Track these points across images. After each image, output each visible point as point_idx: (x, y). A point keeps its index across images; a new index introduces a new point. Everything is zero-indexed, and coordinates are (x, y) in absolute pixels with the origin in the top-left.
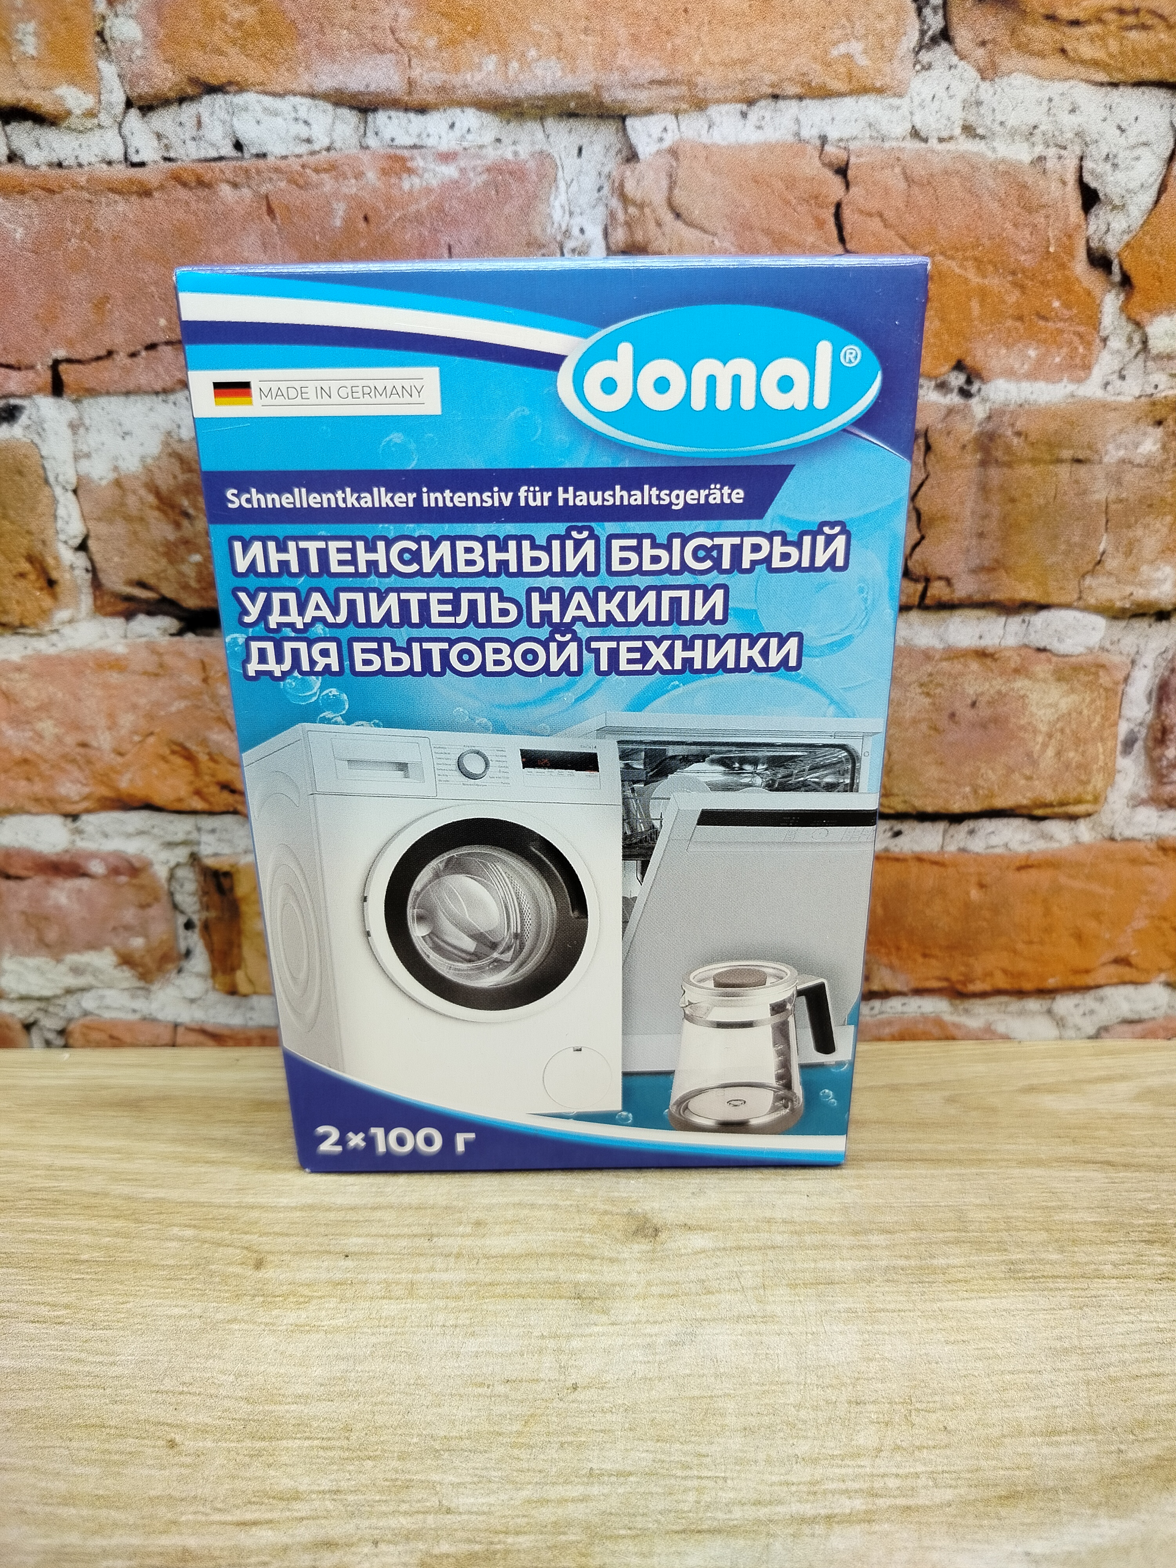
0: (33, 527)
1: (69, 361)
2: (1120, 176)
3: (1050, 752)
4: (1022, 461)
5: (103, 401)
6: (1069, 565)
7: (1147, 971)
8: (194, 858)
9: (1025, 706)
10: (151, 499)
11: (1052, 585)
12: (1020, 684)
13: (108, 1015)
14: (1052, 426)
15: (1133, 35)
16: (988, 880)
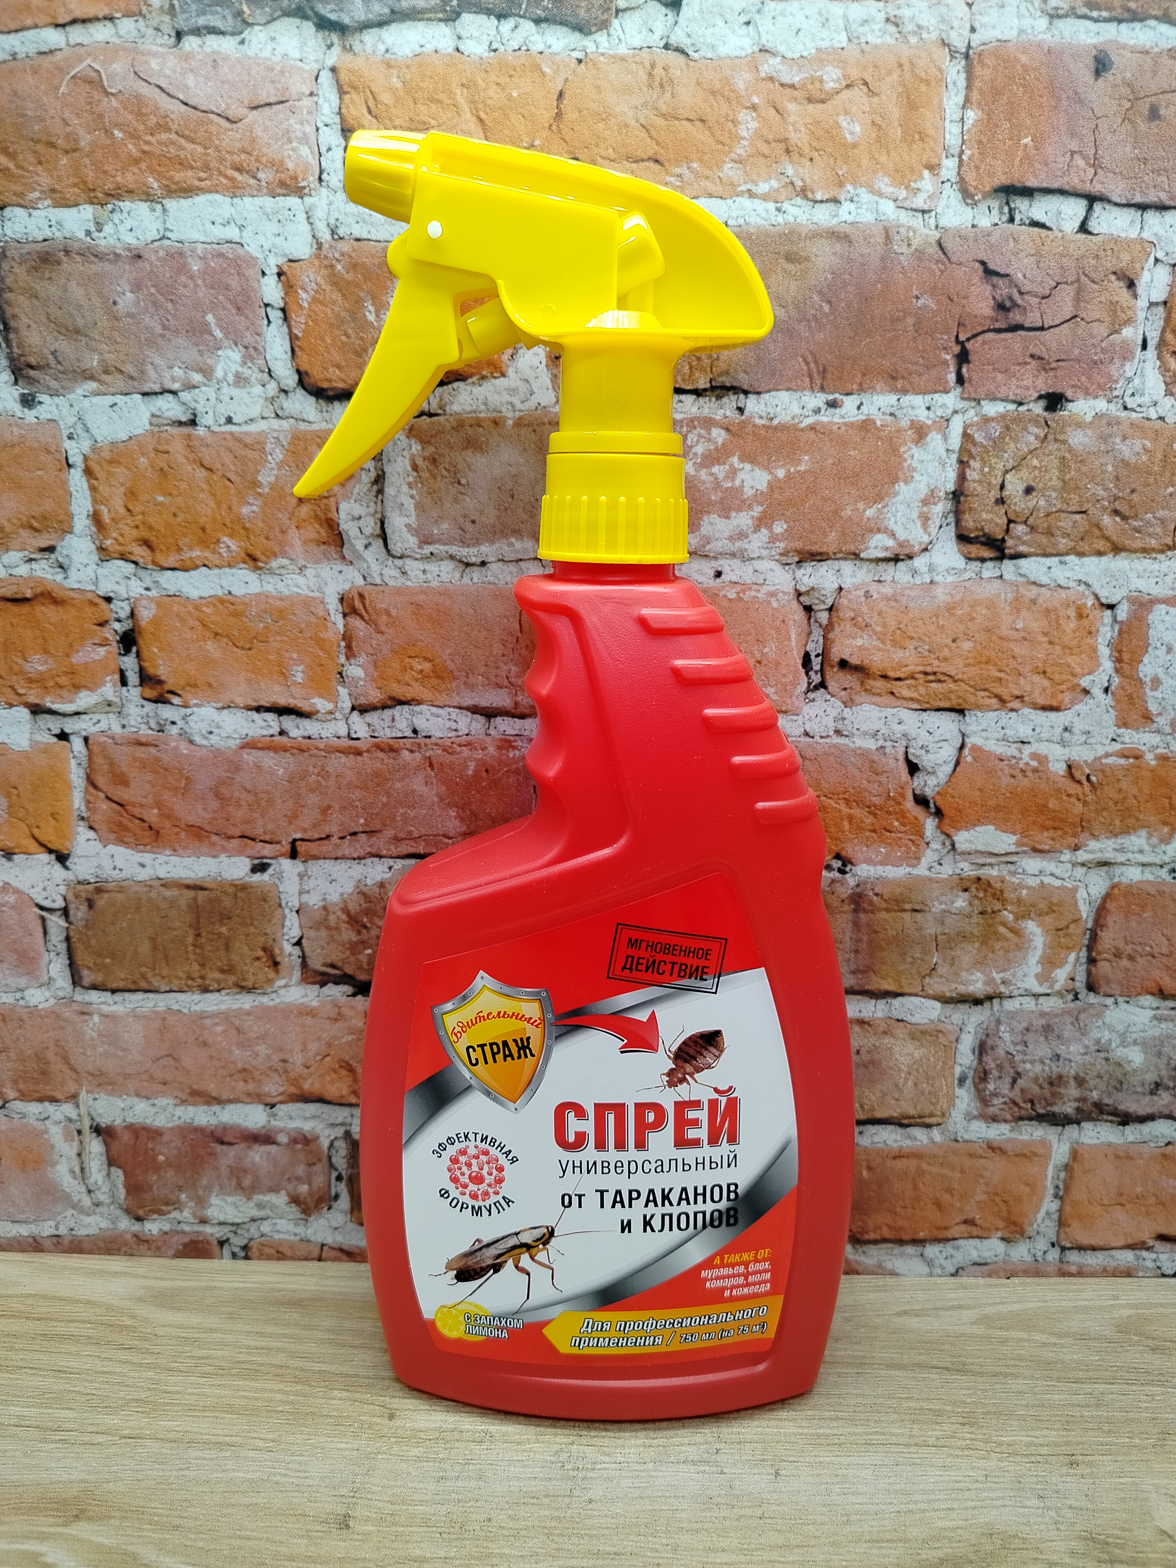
0: (269, 931)
1: (302, 840)
2: (930, 756)
3: (910, 1084)
4: (880, 910)
5: (321, 862)
6: (914, 971)
7: (989, 1230)
8: (348, 1134)
9: (891, 1054)
10: (344, 917)
11: (904, 982)
12: (887, 1040)
13: (277, 1236)
14: (898, 891)
15: (933, 685)
16: (874, 1164)
